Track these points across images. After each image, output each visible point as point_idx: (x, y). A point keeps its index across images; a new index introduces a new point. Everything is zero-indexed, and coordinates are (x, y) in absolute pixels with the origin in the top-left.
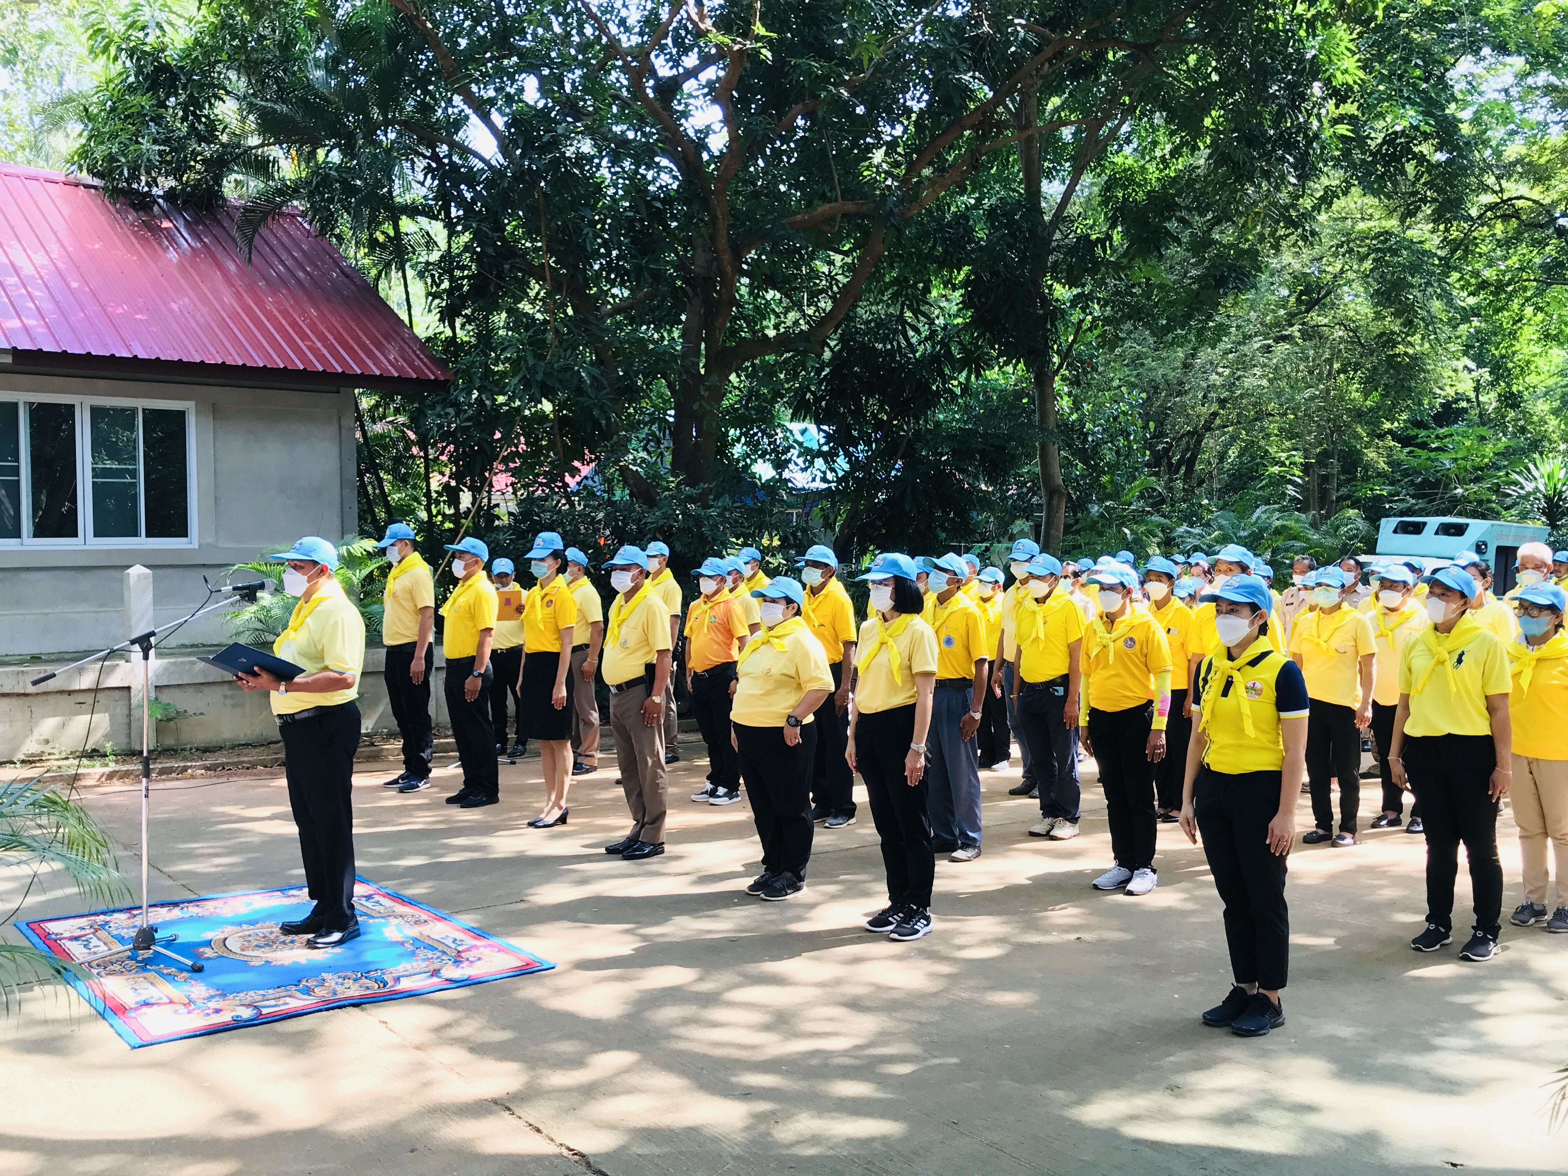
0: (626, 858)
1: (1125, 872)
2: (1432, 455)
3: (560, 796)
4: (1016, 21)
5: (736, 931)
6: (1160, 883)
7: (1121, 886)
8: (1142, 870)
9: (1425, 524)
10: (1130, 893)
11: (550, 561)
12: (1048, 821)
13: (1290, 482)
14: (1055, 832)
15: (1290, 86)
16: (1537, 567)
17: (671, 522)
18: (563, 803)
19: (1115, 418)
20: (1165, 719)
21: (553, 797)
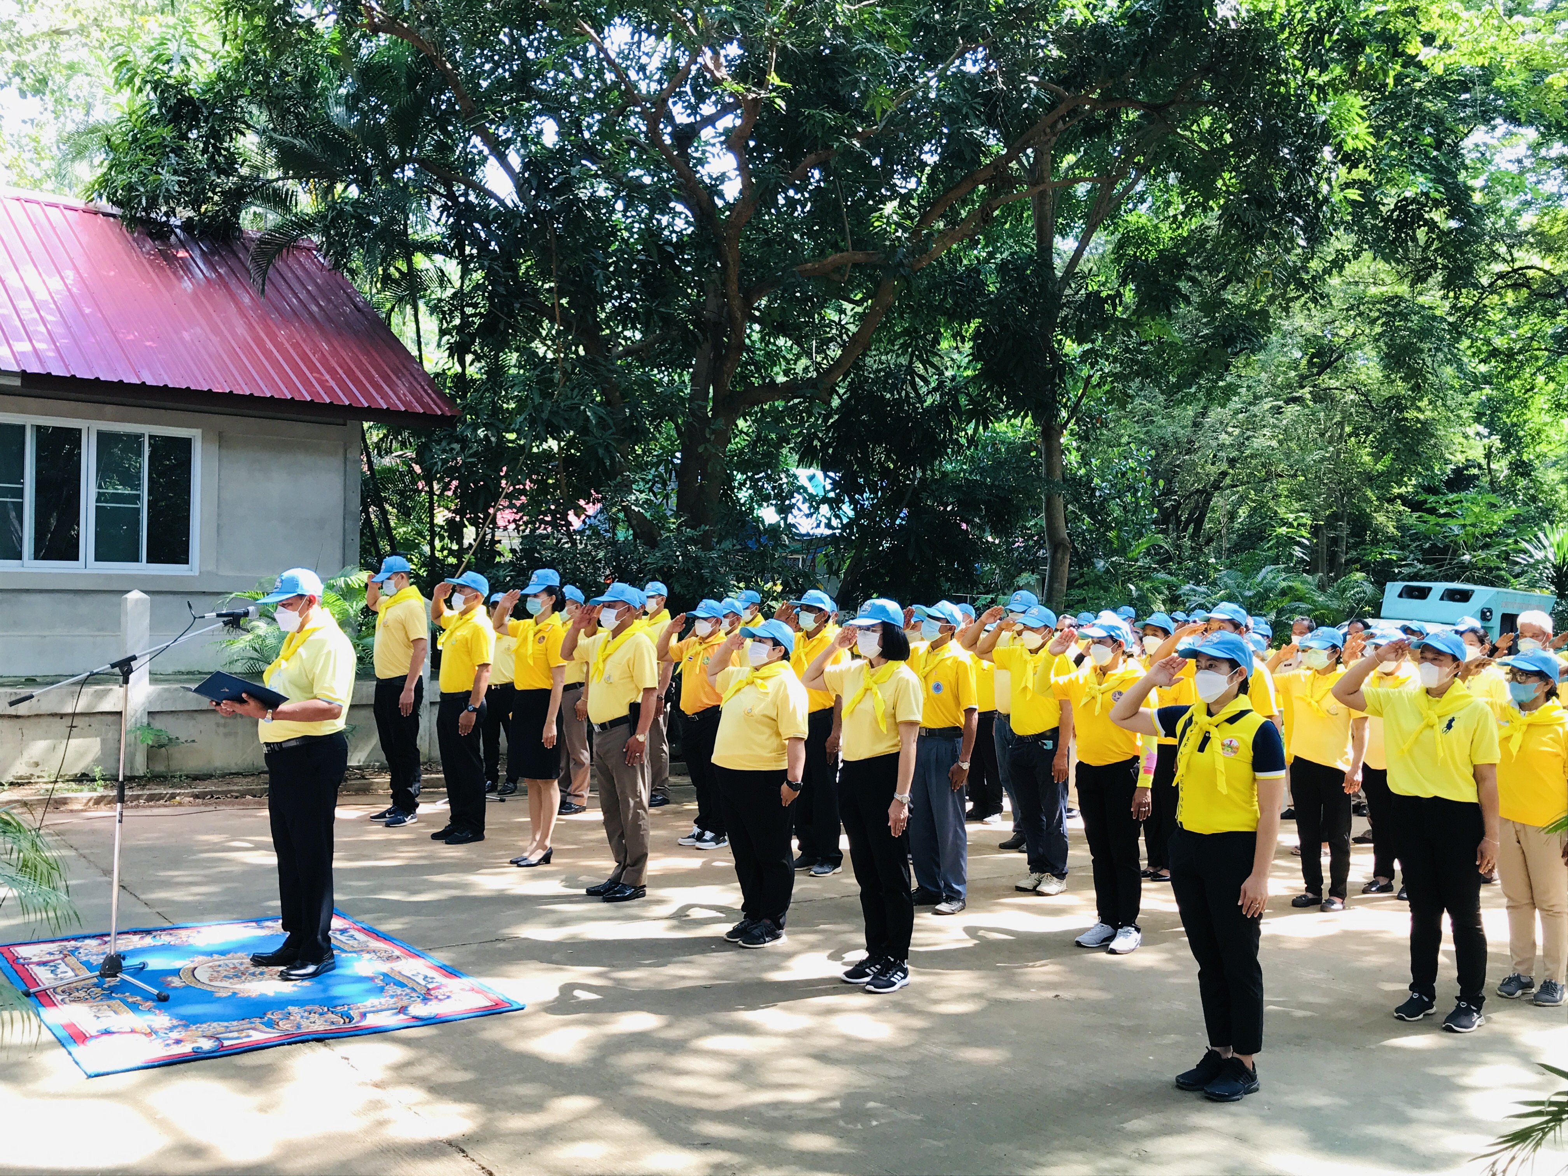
0: (607, 900)
1: (1108, 930)
2: (1441, 520)
3: (544, 836)
4: (1029, 78)
5: (710, 978)
6: (1144, 943)
7: (1104, 944)
8: (1126, 929)
9: (1430, 589)
10: (1113, 952)
11: (544, 597)
12: (1036, 876)
13: (1299, 544)
14: (1042, 888)
15: (1300, 150)
16: (1534, 636)
17: (671, 563)
18: (548, 843)
19: (1124, 474)
20: (1151, 777)
21: (538, 837)
